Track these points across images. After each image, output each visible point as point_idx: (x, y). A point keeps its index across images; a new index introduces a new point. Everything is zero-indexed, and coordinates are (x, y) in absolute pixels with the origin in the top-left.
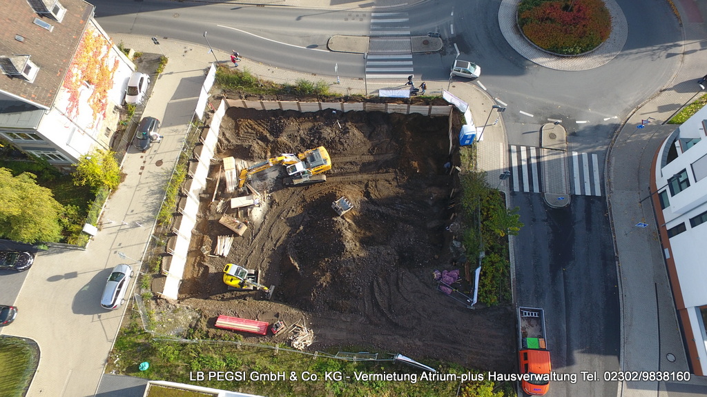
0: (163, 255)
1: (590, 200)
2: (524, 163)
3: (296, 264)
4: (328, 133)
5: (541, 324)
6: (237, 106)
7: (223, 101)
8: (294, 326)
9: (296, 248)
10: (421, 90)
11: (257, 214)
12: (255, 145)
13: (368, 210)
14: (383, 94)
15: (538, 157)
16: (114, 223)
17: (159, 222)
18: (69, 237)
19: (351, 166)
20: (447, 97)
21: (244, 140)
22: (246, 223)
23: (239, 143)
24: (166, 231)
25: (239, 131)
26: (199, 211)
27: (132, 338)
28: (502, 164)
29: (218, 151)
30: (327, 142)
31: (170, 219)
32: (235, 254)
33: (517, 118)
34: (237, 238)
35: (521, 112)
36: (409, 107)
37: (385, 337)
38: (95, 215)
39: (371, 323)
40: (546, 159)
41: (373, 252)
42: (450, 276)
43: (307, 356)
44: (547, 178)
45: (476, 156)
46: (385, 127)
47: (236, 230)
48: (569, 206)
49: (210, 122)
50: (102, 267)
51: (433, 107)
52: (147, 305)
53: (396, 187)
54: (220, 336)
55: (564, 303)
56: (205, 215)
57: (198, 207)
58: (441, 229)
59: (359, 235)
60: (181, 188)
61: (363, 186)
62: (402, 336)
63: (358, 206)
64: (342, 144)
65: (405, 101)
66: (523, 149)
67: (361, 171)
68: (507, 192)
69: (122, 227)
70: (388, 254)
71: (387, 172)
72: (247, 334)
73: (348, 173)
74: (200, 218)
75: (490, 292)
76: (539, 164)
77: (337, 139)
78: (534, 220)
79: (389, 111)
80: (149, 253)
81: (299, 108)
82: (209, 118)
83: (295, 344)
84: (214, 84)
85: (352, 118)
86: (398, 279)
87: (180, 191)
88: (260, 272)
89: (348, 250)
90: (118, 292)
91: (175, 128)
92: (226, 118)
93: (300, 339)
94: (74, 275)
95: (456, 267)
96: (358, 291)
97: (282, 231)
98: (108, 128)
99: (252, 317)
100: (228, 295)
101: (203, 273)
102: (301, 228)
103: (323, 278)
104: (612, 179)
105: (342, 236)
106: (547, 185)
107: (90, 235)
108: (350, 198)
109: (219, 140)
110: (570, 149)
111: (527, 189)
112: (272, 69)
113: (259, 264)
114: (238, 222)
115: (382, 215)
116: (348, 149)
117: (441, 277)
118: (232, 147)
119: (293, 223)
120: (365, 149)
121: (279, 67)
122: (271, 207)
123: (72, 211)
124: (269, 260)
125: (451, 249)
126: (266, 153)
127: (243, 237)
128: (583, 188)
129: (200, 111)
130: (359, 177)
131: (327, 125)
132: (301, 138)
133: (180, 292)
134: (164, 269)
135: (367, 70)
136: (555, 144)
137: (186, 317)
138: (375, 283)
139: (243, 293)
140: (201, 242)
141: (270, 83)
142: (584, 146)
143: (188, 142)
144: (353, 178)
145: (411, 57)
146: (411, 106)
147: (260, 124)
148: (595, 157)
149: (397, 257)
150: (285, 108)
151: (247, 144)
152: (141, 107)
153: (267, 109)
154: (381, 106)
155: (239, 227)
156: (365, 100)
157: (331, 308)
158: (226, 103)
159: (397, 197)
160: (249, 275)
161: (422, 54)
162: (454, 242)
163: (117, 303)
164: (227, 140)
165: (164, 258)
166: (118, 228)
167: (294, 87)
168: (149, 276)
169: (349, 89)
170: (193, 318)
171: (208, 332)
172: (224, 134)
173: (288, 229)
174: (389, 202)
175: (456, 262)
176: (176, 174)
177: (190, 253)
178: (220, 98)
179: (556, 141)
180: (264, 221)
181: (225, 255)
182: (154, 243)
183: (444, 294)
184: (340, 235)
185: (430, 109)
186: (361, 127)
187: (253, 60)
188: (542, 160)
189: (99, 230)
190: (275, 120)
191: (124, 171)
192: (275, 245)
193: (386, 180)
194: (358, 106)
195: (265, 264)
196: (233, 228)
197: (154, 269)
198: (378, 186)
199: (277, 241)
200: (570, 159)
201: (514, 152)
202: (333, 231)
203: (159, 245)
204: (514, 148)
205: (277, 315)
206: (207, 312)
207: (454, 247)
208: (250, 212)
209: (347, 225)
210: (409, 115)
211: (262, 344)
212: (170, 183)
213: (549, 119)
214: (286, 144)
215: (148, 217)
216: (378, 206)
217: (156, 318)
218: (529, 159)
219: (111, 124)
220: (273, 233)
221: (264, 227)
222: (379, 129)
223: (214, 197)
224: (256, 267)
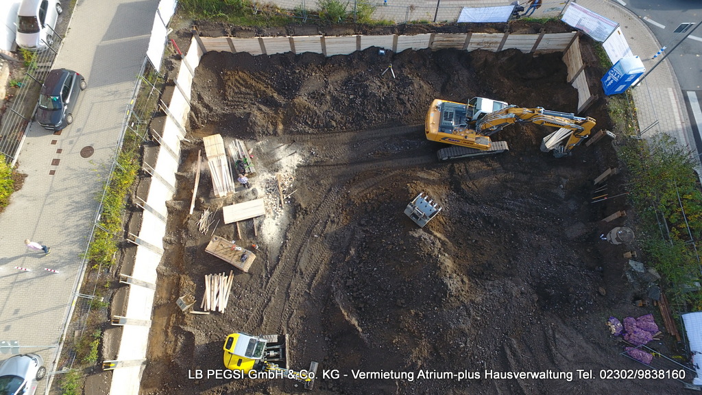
0: (105, 327)
3: (354, 322)
4: (376, 86)
6: (219, 49)
7: (194, 40)
9: (348, 288)
11: (271, 231)
12: (256, 112)
14: (466, 16)
17: (92, 263)
20: (571, 18)
21: (235, 105)
22: (252, 249)
23: (227, 110)
24: (108, 278)
25: (225, 91)
26: (168, 232)
28: (678, 122)
29: (193, 126)
31: (113, 255)
32: (240, 307)
34: (240, 276)
36: (504, 38)
42: (645, 330)
45: (634, 112)
46: (464, 75)
47: (238, 264)
49: (176, 75)
51: (544, 36)
56: (180, 238)
57: (165, 225)
58: (591, 239)
59: (464, 262)
60: (130, 196)
63: (447, 208)
64: (403, 103)
65: (500, 27)
70: (522, 293)
74: (171, 243)
79: (470, 48)
80: (75, 325)
81: (324, 48)
82: (172, 68)
84: (176, 11)
85: (410, 62)
86: (546, 338)
87: (130, 201)
88: (287, 336)
91: (113, 87)
92: (201, 70)
95: (645, 310)
97: (316, 258)
101: (185, 346)
102: (352, 252)
105: (440, 268)
109: (193, 108)
113: (284, 323)
114: (240, 249)
117: (625, 331)
118: (216, 119)
119: (335, 243)
122: (295, 217)
124: (301, 313)
126: (275, 125)
127: (250, 273)
131: (372, 74)
132: (333, 97)
134: (106, 354)
140: (176, 290)
141: (272, 8)
143: (138, 111)
146: (509, 37)
147: (259, 79)
150: (299, 50)
151: (242, 111)
152: (49, 54)
153: (269, 53)
154: (460, 38)
155: (243, 258)
156: (433, 29)
158: (200, 44)
160: (268, 345)
164: (207, 106)
165: (106, 333)
168: (77, 372)
172: (200, 98)
173: (327, 254)
174: (493, 196)
176: (119, 170)
177: (156, 308)
178: (189, 35)
180: (285, 243)
181: (222, 309)
182: (83, 305)
184: (433, 264)
185: (538, 41)
186: (427, 75)
190: (284, 71)
191: (22, 170)
194: (420, 41)
195: (295, 322)
196: (233, 260)
197: (86, 357)
199: (312, 278)
201: (695, 102)
203: (95, 307)
204: (691, 94)
208: (259, 228)
210: (501, 53)
212: (107, 188)
214: (309, 108)
215: (71, 253)
220: (303, 264)
221: (285, 253)
222: (456, 77)
223: (193, 206)
224: (280, 329)
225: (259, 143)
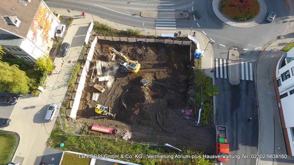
0: (70, 100)
1: (248, 82)
2: (221, 66)
3: (125, 105)
4: (139, 51)
5: (225, 133)
6: (102, 39)
7: (96, 37)
8: (124, 130)
9: (125, 98)
10: (179, 34)
11: (109, 84)
13: (155, 84)
14: (163, 35)
15: (227, 64)
16: (50, 86)
17: (69, 86)
18: (32, 92)
19: (148, 65)
20: (190, 37)
21: (105, 53)
22: (105, 88)
23: (103, 54)
24: (72, 90)
25: (102, 49)
26: (86, 82)
27: (57, 134)
28: (212, 66)
29: (94, 58)
30: (139, 55)
31: (74, 85)
32: (100, 100)
33: (219, 47)
34: (101, 94)
35: (220, 44)
36: (173, 41)
37: (161, 136)
38: (43, 83)
39: (155, 130)
40: (230, 64)
41: (157, 101)
42: (189, 112)
43: (129, 143)
44: (230, 72)
45: (201, 62)
47: (101, 91)
48: (239, 84)
49: (91, 45)
50: (46, 104)
51: (184, 41)
52: (63, 120)
53: (167, 74)
54: (93, 134)
55: (235, 124)
56: (88, 84)
57: (85, 80)
58: (185, 92)
59: (151, 94)
60: (78, 73)
61: (153, 74)
62: (168, 136)
63: (151, 82)
64: (145, 56)
65: (172, 38)
66: (221, 60)
67: (153, 68)
68: (213, 78)
69: (54, 88)
70: (163, 102)
71: (163, 68)
72: (104, 133)
73: (147, 68)
74: (86, 85)
75: (205, 119)
76: (227, 66)
77: (143, 54)
78: (224, 90)
79: (165, 43)
80: (65, 99)
81: (128, 40)
82: (90, 44)
83: (124, 138)
84: (93, 30)
85: (150, 45)
86: (167, 112)
87: (78, 74)
88: (110, 108)
89: (147, 100)
90: (52, 114)
91: (76, 47)
92: (97, 44)
93: (126, 136)
94: (34, 107)
95: (191, 108)
96: (150, 117)
97: (119, 91)
98: (48, 47)
99: (106, 126)
100: (97, 117)
101: (87, 108)
102: (127, 90)
103: (136, 111)
104: (258, 73)
105: (144, 94)
106: (230, 76)
107: (40, 91)
108: (148, 78)
109: (94, 53)
110: (240, 61)
111: (222, 77)
112: (117, 24)
113: (110, 105)
114: (101, 87)
115: (161, 86)
116: (148, 58)
117: (185, 112)
118: (100, 56)
119: (124, 88)
120: (154, 58)
121: (120, 23)
122: (115, 81)
123: (33, 81)
124: (114, 103)
125: (189, 101)
127: (103, 93)
128: (245, 77)
129: (87, 41)
130: (152, 70)
131: (139, 48)
132: (128, 53)
133: (77, 115)
134: (70, 106)
135: (157, 25)
136: (234, 58)
137: (79, 126)
138: (157, 114)
139: (103, 116)
140: (86, 95)
141: (116, 30)
142: (246, 59)
143: (81, 54)
144: (149, 70)
145: (175, 20)
146: (174, 41)
148: (251, 64)
149: (167, 104)
150: (122, 40)
151: (106, 55)
152: (62, 39)
153: (114, 41)
154: (162, 40)
155: (102, 89)
156: (155, 38)
157: (139, 124)
158: (98, 38)
159: (167, 78)
160: (105, 109)
161: (180, 19)
162: (191, 98)
163: (52, 119)
164: (98, 53)
165: (71, 101)
166: (52, 88)
167: (126, 32)
168: (64, 108)
169: (149, 33)
170: (82, 126)
171: (88, 132)
172: (96, 51)
173: (122, 91)
174: (164, 81)
175: (191, 106)
176: (76, 67)
177: (81, 99)
178: (95, 36)
179: (235, 57)
180: (112, 87)
181: (96, 101)
182: (67, 95)
183: (186, 119)
184: (143, 94)
185: (182, 42)
186: (153, 49)
187: (109, 20)
188: (229, 65)
189: (44, 89)
190: (118, 45)
191: (55, 65)
192: (117, 97)
193: (163, 72)
194: (152, 40)
195: (112, 105)
196: (99, 89)
197: (67, 105)
198: (160, 74)
199: (117, 96)
200: (240, 65)
201: (217, 61)
202: (141, 92)
203: (69, 96)
204: (217, 59)
205: (117, 126)
206: (88, 124)
207: (190, 100)
208: (107, 83)
209: (146, 90)
210: (173, 45)
211: (110, 137)
212: (74, 70)
213: (232, 48)
215: (65, 84)
216: (160, 82)
217: (67, 126)
218: (223, 64)
219: (50, 45)
220: (116, 92)
221: (112, 89)
222: (161, 50)
223: (92, 77)
224: (108, 106)
225: (109, 63)
